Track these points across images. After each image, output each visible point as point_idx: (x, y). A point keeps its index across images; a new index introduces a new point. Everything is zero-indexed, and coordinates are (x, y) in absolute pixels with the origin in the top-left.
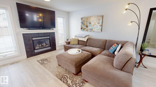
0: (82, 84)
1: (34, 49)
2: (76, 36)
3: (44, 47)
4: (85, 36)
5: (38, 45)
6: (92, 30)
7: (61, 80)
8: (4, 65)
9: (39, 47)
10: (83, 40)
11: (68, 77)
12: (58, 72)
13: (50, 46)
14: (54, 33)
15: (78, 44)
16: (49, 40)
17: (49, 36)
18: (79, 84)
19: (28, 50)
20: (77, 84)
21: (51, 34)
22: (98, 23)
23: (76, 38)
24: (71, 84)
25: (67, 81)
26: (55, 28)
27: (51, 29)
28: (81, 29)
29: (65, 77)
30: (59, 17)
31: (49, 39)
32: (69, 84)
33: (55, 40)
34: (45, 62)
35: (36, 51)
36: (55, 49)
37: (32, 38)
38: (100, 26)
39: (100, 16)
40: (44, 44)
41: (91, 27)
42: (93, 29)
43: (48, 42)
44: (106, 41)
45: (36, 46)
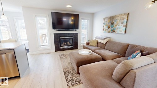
0: (77, 83)
1: (61, 46)
2: (96, 38)
3: (68, 45)
4: (104, 38)
5: (63, 43)
6: (114, 32)
7: (64, 73)
8: (42, 54)
9: (64, 44)
10: (102, 42)
11: (71, 73)
12: (67, 67)
13: (73, 45)
14: (77, 34)
15: (97, 46)
16: (72, 40)
17: (73, 36)
18: (74, 82)
19: (56, 46)
20: (73, 81)
21: (74, 34)
22: (121, 23)
23: (96, 40)
24: (69, 79)
25: (68, 76)
26: (78, 29)
27: (74, 30)
28: (103, 30)
29: (69, 72)
30: (83, 19)
31: (73, 38)
32: (68, 78)
33: (77, 40)
34: (63, 57)
35: (61, 48)
36: (77, 48)
37: (60, 37)
38: (123, 26)
39: (125, 14)
40: (68, 43)
41: (113, 28)
42: (115, 30)
43: (71, 41)
44: (129, 45)
45: (62, 43)
